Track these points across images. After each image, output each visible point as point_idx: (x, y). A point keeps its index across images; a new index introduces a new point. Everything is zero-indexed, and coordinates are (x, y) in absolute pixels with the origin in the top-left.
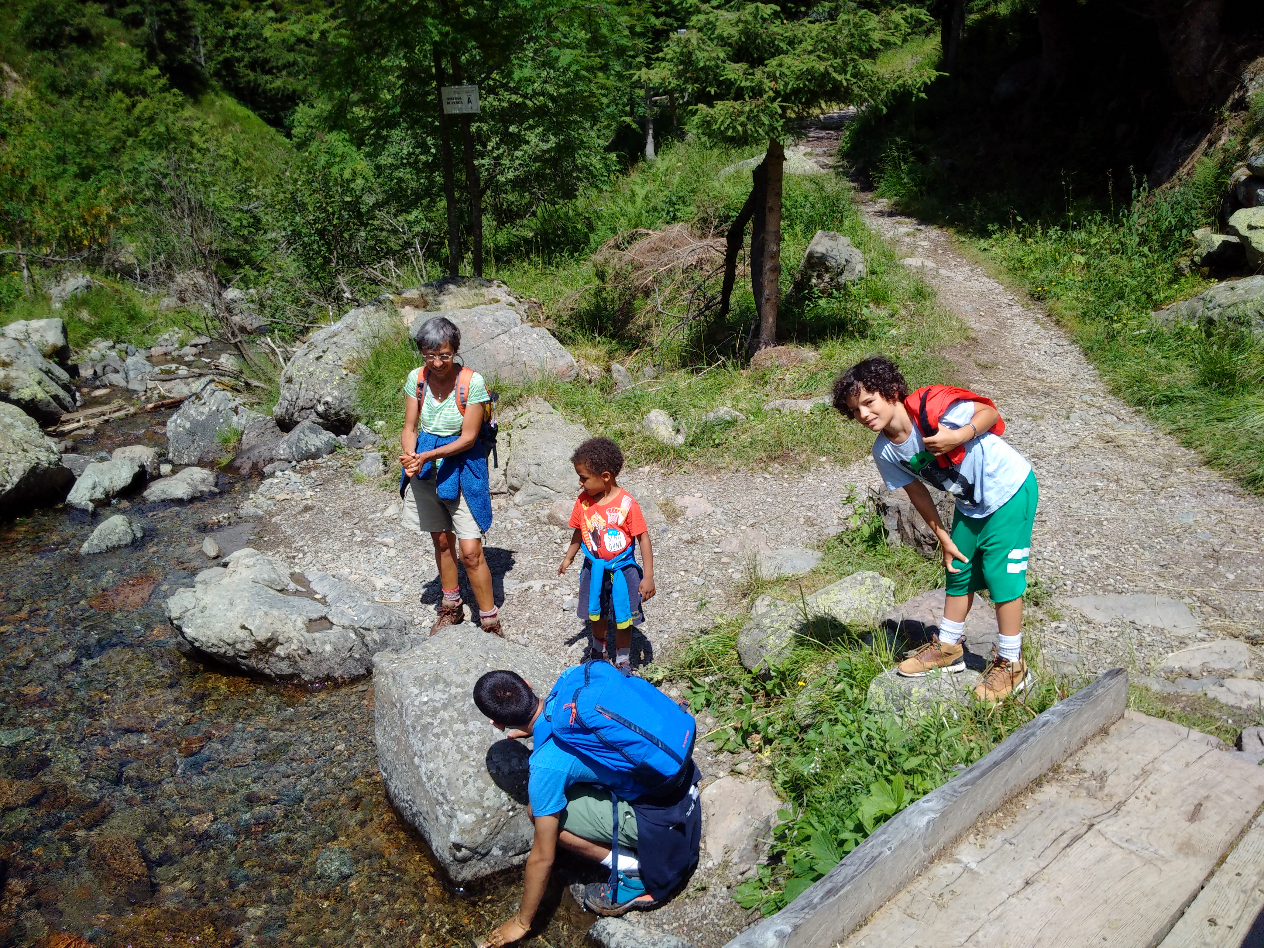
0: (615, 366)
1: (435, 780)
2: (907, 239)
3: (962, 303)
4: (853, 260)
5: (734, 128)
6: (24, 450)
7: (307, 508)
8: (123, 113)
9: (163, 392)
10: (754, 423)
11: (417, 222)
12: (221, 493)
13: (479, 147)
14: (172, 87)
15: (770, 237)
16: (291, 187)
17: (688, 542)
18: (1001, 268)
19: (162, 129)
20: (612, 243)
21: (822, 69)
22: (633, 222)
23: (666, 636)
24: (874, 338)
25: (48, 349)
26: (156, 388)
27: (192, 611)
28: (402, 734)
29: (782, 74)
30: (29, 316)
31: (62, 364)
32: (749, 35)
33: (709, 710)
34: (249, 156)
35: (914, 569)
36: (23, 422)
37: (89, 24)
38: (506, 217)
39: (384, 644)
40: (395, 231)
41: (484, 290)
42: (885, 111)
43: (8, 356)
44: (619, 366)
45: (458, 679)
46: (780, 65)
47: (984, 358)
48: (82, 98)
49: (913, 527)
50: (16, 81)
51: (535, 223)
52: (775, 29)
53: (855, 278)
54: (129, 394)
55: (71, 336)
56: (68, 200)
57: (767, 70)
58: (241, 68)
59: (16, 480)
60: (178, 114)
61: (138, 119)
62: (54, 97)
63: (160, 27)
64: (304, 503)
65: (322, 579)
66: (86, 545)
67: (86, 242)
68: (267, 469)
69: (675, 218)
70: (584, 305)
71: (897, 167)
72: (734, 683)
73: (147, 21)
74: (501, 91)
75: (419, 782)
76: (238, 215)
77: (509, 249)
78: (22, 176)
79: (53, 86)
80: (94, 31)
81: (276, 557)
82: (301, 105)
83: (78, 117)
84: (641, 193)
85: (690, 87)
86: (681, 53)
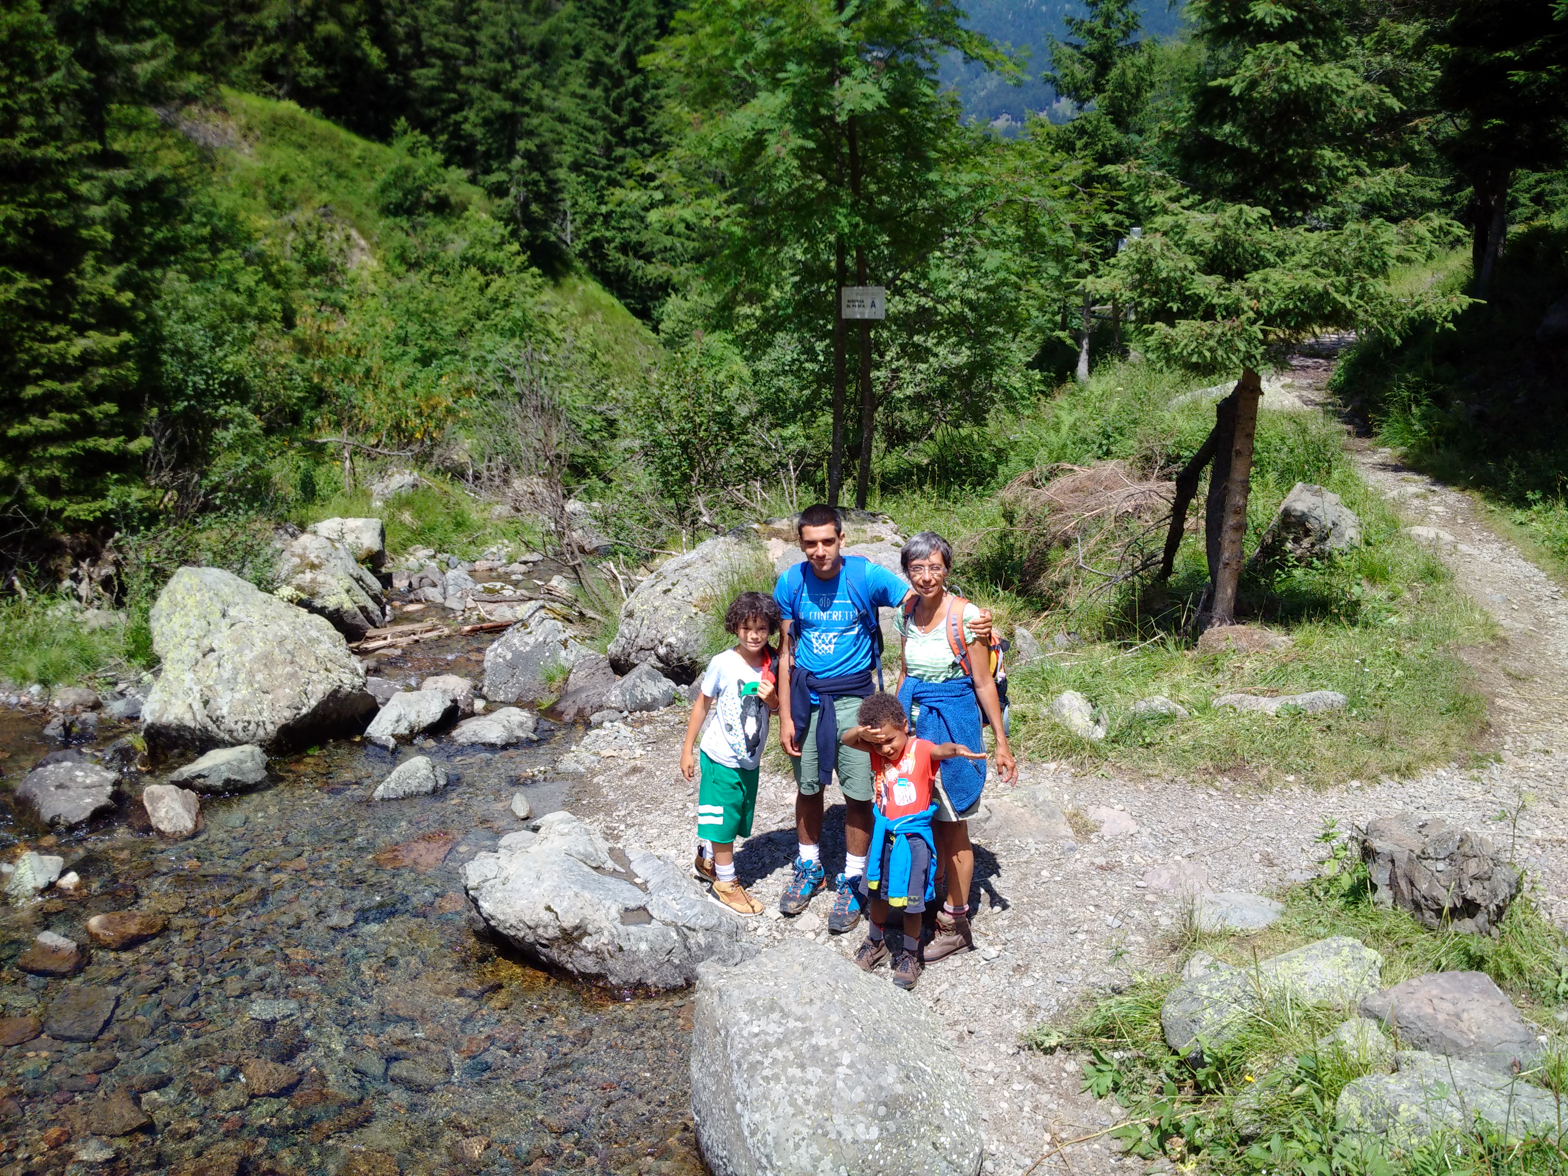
0: (1020, 631)
1: (759, 1136)
2: (1416, 502)
3: (1488, 590)
4: (1343, 523)
5: (1200, 354)
6: (326, 670)
7: (635, 770)
8: (476, 292)
9: (483, 613)
10: (1199, 721)
11: (793, 438)
12: (539, 742)
13: (875, 357)
14: (530, 266)
15: (1235, 487)
16: (656, 391)
17: (1101, 868)
18: (1543, 550)
19: (518, 314)
20: (1026, 478)
21: (1320, 288)
22: (1055, 455)
23: (1065, 989)
24: (1366, 625)
25: (363, 554)
26: (475, 608)
27: (492, 882)
28: (724, 1071)
29: (1267, 292)
30: (346, 514)
31: (375, 571)
32: (1228, 244)
33: (1117, 1096)
34: (608, 350)
35: (1409, 940)
36: (330, 637)
37: (449, 192)
38: (898, 438)
39: (710, 950)
40: (766, 449)
41: (868, 527)
42: (1398, 342)
43: (318, 557)
44: (1024, 631)
45: (798, 1010)
46: (1265, 280)
47: (1516, 666)
48: (433, 273)
49: (1412, 884)
50: (363, 249)
51: (931, 448)
52: (1262, 237)
53: (1343, 545)
54: (444, 611)
55: (388, 540)
56: (404, 386)
57: (1247, 285)
58: (611, 251)
59: (313, 703)
60: (536, 298)
61: (493, 300)
62: (401, 269)
63: (526, 198)
64: (633, 763)
65: (645, 859)
66: (381, 788)
67: (418, 435)
68: (595, 718)
69: (1108, 453)
70: (986, 551)
71: (1406, 409)
72: (1152, 1064)
73: (513, 191)
74: (909, 293)
75: (739, 1134)
76: (590, 417)
77: (897, 476)
78: (358, 356)
79: (402, 258)
80: (453, 199)
81: (596, 825)
82: (673, 296)
83: (425, 295)
84: (1067, 420)
85: (1147, 302)
86: (1139, 261)
